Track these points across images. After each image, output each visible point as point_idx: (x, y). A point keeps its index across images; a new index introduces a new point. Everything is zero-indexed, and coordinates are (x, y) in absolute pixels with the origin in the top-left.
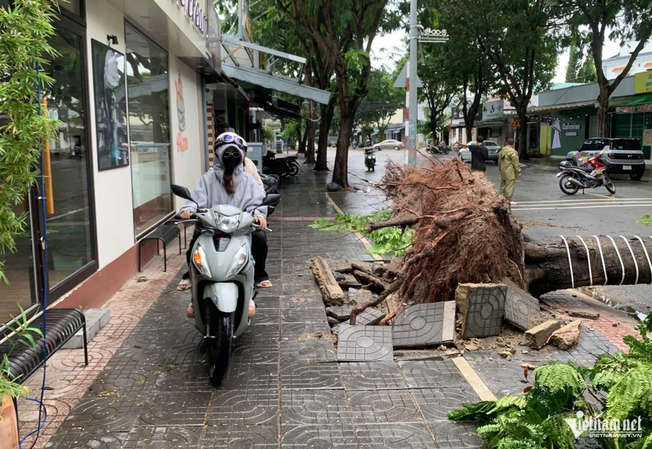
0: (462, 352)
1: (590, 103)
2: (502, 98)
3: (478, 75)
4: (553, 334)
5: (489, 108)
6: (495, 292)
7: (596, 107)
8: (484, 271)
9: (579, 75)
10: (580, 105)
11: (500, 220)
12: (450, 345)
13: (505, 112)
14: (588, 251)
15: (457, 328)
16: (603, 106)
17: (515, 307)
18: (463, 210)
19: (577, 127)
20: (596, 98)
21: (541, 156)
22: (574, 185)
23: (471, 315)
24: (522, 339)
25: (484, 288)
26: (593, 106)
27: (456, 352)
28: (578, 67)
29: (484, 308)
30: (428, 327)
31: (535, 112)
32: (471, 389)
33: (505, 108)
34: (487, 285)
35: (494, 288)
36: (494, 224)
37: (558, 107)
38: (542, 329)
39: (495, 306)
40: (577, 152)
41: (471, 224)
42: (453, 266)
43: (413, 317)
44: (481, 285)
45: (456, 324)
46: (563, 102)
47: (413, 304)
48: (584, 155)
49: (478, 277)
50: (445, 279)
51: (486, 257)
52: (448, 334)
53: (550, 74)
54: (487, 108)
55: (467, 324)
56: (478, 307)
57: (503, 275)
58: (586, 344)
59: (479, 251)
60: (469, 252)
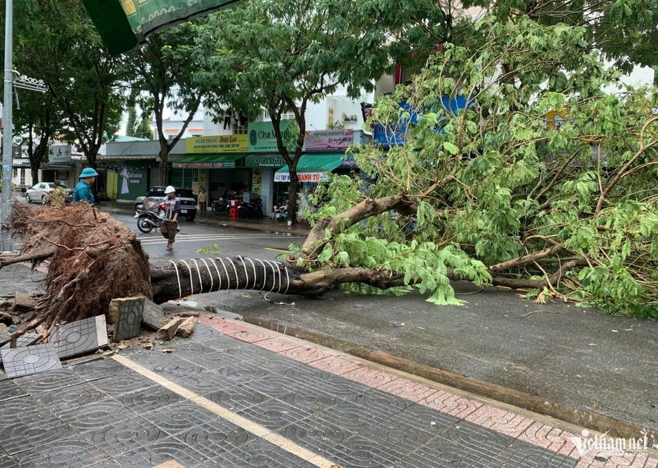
0: (117, 351)
1: (153, 157)
2: (69, 143)
3: (44, 118)
4: (179, 327)
5: (56, 151)
6: (137, 303)
7: (157, 161)
8: (126, 290)
9: (137, 130)
10: (144, 158)
11: (135, 249)
12: (106, 348)
13: (72, 157)
14: (190, 270)
15: (110, 334)
16: (163, 161)
17: (149, 313)
18: (107, 242)
19: (141, 176)
20: (158, 153)
21: (108, 200)
22: (149, 225)
23: (121, 322)
24: (157, 335)
25: (130, 301)
26: (155, 159)
27: (111, 352)
28: (136, 124)
29: (130, 316)
30: (84, 338)
31: (104, 160)
32: (135, 372)
33: (73, 153)
34: (132, 298)
35: (136, 300)
36: (132, 253)
37: (125, 158)
38: (171, 325)
39: (137, 314)
40: (145, 197)
41: (114, 253)
42: (101, 287)
43: (67, 334)
44: (128, 298)
45: (108, 331)
46: (129, 154)
47: (66, 323)
48: (152, 200)
49: (122, 293)
50: (95, 298)
51: (128, 277)
52: (103, 340)
53: (115, 127)
54: (53, 151)
55: (118, 330)
56: (126, 315)
57: (138, 291)
58: (198, 332)
59: (123, 274)
60: (115, 275)
